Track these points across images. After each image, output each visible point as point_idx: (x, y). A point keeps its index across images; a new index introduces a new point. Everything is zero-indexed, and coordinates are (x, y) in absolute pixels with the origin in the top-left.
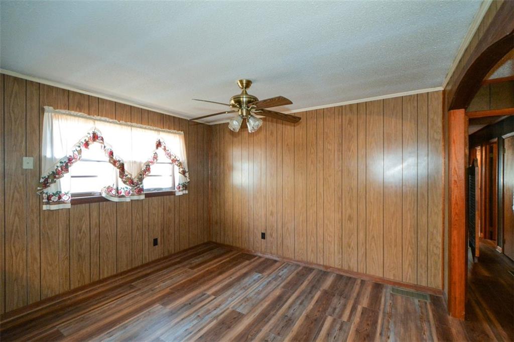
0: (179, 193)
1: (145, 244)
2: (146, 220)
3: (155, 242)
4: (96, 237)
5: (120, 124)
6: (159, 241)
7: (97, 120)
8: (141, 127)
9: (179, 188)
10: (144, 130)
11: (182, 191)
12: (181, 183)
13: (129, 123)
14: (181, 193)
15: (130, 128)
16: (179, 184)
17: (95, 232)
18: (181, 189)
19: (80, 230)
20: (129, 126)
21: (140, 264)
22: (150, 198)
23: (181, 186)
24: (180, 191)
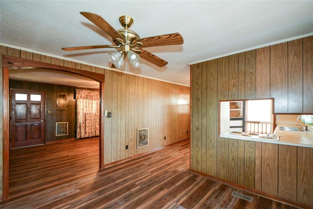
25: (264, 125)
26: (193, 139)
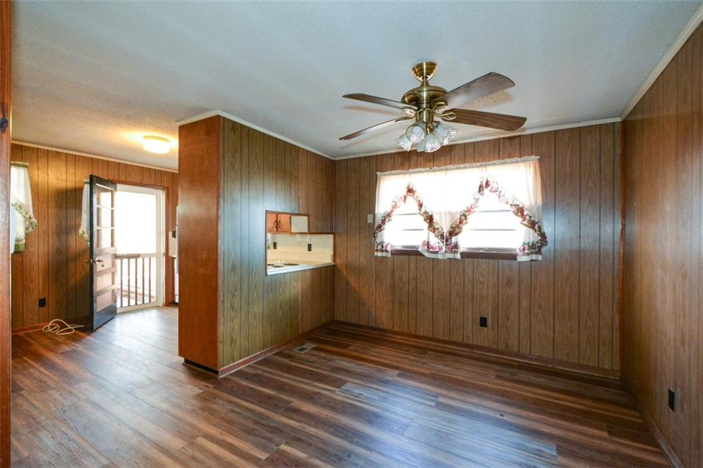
0: (523, 258)
1: (467, 319)
2: (469, 287)
3: (483, 322)
4: (413, 289)
5: (434, 171)
6: (489, 322)
7: (412, 173)
8: (458, 168)
9: (524, 249)
10: (462, 170)
11: (528, 254)
12: (526, 242)
13: (443, 167)
14: (525, 259)
15: (445, 172)
16: (524, 243)
17: (412, 285)
18: (526, 251)
19: (401, 278)
20: (443, 170)
21: (460, 340)
22: (475, 259)
23: (526, 246)
24: (524, 255)
25: (147, 260)
26: (224, 295)
